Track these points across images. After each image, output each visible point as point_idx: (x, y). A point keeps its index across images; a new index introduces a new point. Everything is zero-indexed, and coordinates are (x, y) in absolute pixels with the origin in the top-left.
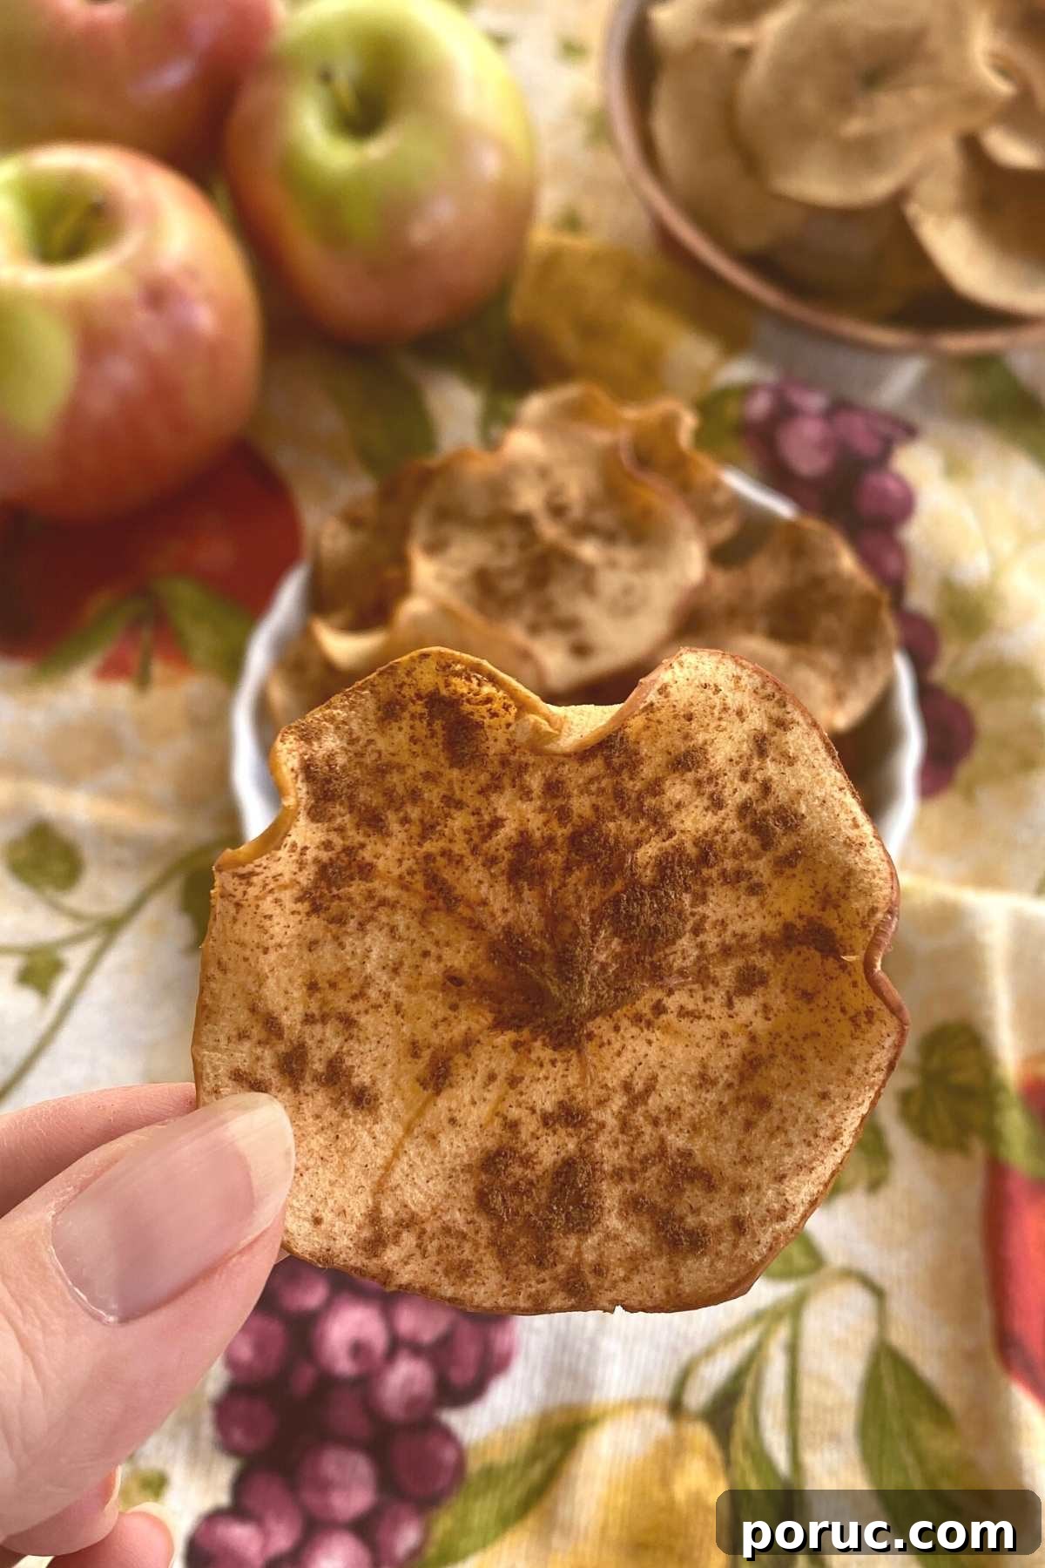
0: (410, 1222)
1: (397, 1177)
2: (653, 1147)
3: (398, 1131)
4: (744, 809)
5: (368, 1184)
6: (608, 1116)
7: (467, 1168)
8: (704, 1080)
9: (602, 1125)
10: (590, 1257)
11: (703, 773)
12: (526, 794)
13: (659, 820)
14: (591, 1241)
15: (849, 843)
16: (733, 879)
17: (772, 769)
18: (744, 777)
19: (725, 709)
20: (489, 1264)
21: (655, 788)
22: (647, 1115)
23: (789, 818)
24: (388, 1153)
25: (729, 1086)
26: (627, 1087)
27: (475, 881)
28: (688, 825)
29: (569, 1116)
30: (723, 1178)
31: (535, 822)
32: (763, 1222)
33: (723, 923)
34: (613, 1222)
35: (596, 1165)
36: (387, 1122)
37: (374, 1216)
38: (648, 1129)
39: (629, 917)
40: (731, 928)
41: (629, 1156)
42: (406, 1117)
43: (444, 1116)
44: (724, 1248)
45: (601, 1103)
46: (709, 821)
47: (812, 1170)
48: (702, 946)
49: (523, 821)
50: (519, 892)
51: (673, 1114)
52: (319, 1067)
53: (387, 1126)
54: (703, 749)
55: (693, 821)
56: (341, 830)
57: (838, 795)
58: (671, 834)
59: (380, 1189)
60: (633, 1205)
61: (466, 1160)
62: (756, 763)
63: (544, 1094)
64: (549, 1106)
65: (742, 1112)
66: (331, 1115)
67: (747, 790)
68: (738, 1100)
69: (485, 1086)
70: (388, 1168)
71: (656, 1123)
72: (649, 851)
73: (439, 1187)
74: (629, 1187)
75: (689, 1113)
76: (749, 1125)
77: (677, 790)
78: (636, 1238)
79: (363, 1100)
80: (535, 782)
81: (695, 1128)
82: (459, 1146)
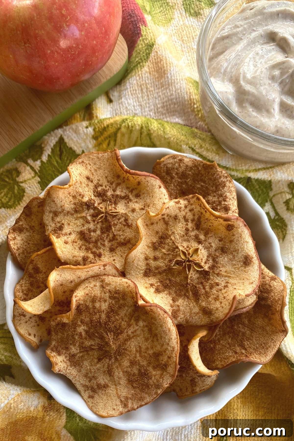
0: (127, 398)
1: (119, 393)
2: (149, 356)
3: (114, 386)
4: (110, 297)
5: (116, 398)
6: (138, 358)
7: (127, 384)
8: (147, 339)
9: (138, 360)
10: (155, 381)
11: (98, 299)
12: (80, 326)
13: (100, 311)
14: (153, 378)
15: (128, 287)
16: (120, 308)
17: (108, 288)
18: (105, 293)
19: (92, 288)
20: (144, 395)
21: (94, 307)
22: (144, 352)
23: (117, 292)
24: (116, 391)
25: (150, 336)
26: (137, 351)
27: (88, 343)
28: (104, 307)
29: (133, 363)
30: (162, 352)
31: (86, 328)
32: (172, 353)
33: (125, 315)
34: (154, 373)
35: (143, 366)
36: (112, 386)
37: (121, 401)
38: (146, 354)
39: (109, 328)
40: (127, 314)
41: (147, 361)
42: (113, 384)
43: (117, 379)
44: (170, 363)
45: (136, 357)
46: (107, 304)
47: (171, 339)
48: (126, 321)
49: (84, 329)
50: (94, 340)
51: (147, 349)
52: (96, 387)
53: (112, 387)
54: (95, 296)
55: (104, 306)
56: (65, 353)
57: (121, 281)
58: (104, 311)
59: (119, 397)
60: (154, 368)
61: (126, 382)
62: (105, 289)
63: (126, 363)
64: (129, 364)
65: (155, 339)
66: (103, 392)
67: (107, 294)
68: (153, 337)
69: (118, 369)
70: (117, 393)
71: (146, 352)
72: (103, 316)
73: (126, 390)
74: (151, 365)
75: (149, 346)
76: (157, 340)
77: (97, 305)
78: (159, 372)
79: (106, 386)
80: (79, 323)
81: (152, 348)
82: (123, 381)
